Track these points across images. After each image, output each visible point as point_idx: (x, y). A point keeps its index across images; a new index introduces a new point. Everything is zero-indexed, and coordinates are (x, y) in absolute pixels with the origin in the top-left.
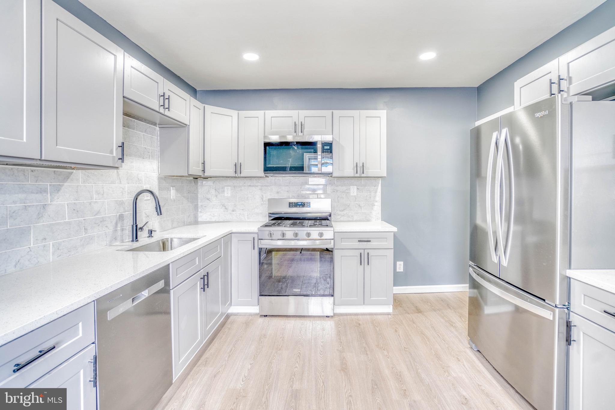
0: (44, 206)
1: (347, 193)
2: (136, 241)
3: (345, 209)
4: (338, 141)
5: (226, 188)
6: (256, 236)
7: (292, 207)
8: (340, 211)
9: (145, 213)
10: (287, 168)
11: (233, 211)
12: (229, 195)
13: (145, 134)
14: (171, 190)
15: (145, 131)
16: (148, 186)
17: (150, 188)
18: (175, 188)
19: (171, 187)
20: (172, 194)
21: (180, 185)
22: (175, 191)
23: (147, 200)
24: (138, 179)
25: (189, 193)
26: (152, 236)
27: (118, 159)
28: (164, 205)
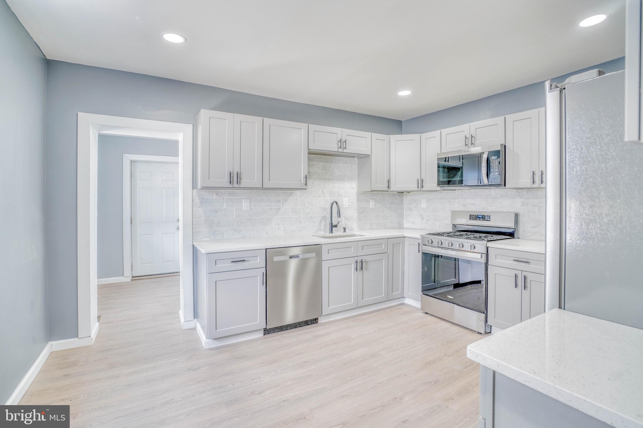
0: (279, 209)
1: (541, 207)
2: (332, 233)
3: (537, 226)
4: (512, 148)
5: (422, 200)
6: (420, 241)
7: (473, 220)
8: (531, 228)
9: (344, 216)
10: (456, 181)
11: (428, 220)
12: (425, 207)
13: (345, 165)
14: (370, 202)
15: (345, 163)
16: (347, 199)
17: (349, 200)
18: (374, 200)
19: (371, 200)
20: (372, 204)
21: (381, 198)
22: (374, 202)
23: (346, 208)
24: (339, 194)
25: (391, 204)
26: (345, 232)
27: (305, 184)
28: (362, 212)
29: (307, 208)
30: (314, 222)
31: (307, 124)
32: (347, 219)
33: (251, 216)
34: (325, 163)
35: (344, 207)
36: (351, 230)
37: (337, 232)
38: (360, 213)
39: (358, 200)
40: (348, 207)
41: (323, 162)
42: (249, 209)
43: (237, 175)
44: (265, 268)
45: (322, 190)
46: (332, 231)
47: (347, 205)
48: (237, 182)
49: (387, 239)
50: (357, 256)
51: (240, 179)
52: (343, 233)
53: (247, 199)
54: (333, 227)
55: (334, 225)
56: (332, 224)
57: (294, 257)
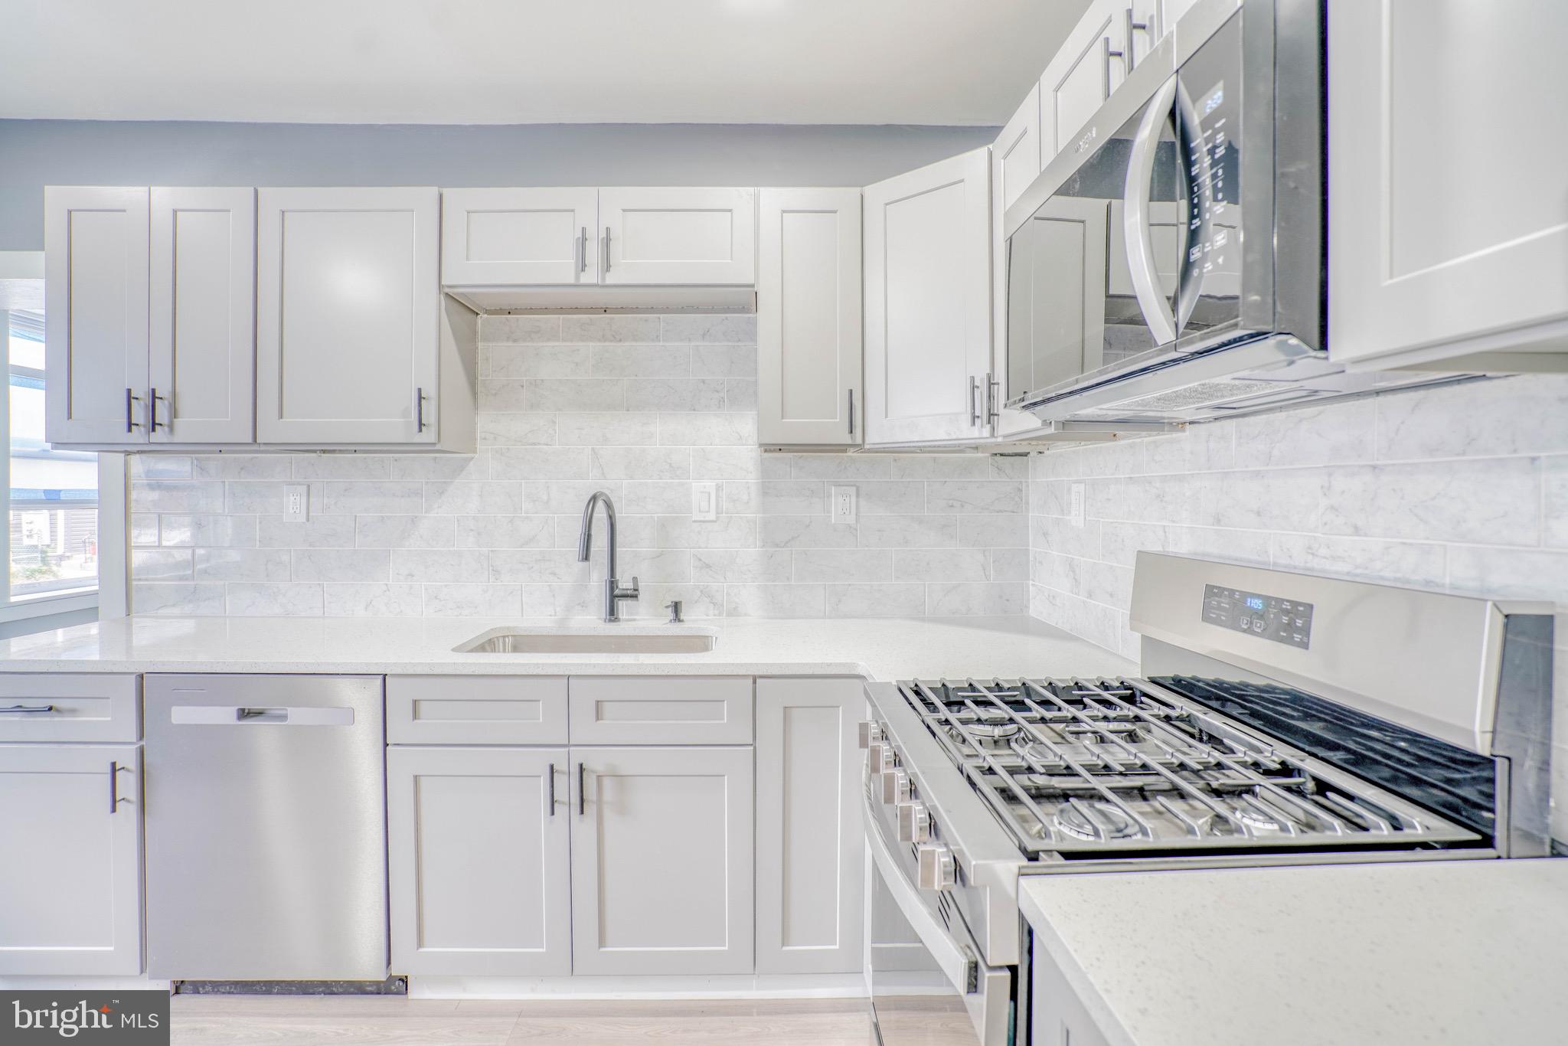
0: (413, 520)
2: (612, 621)
9: (694, 556)
11: (1090, 595)
13: (701, 343)
14: (829, 496)
15: (704, 335)
16: (710, 485)
17: (719, 488)
18: (854, 488)
19: (833, 488)
20: (839, 507)
21: (892, 480)
22: (854, 499)
23: (704, 522)
24: (670, 464)
25: (952, 506)
26: (680, 621)
27: (421, 424)
28: (789, 541)
29: (527, 518)
30: (554, 574)
31: (434, 191)
32: (708, 566)
33: (310, 545)
34: (607, 344)
35: (694, 519)
36: (729, 614)
37: (640, 618)
38: (777, 546)
39: (766, 490)
40: (712, 516)
41: (600, 341)
42: (304, 520)
43: (154, 397)
44: (134, 747)
45: (593, 449)
46: (612, 613)
47: (708, 512)
48: (154, 424)
49: (751, 681)
50: (568, 746)
51: (174, 413)
52: (669, 626)
53: (299, 484)
54: (616, 597)
55: (623, 589)
56: (612, 584)
57: (259, 713)
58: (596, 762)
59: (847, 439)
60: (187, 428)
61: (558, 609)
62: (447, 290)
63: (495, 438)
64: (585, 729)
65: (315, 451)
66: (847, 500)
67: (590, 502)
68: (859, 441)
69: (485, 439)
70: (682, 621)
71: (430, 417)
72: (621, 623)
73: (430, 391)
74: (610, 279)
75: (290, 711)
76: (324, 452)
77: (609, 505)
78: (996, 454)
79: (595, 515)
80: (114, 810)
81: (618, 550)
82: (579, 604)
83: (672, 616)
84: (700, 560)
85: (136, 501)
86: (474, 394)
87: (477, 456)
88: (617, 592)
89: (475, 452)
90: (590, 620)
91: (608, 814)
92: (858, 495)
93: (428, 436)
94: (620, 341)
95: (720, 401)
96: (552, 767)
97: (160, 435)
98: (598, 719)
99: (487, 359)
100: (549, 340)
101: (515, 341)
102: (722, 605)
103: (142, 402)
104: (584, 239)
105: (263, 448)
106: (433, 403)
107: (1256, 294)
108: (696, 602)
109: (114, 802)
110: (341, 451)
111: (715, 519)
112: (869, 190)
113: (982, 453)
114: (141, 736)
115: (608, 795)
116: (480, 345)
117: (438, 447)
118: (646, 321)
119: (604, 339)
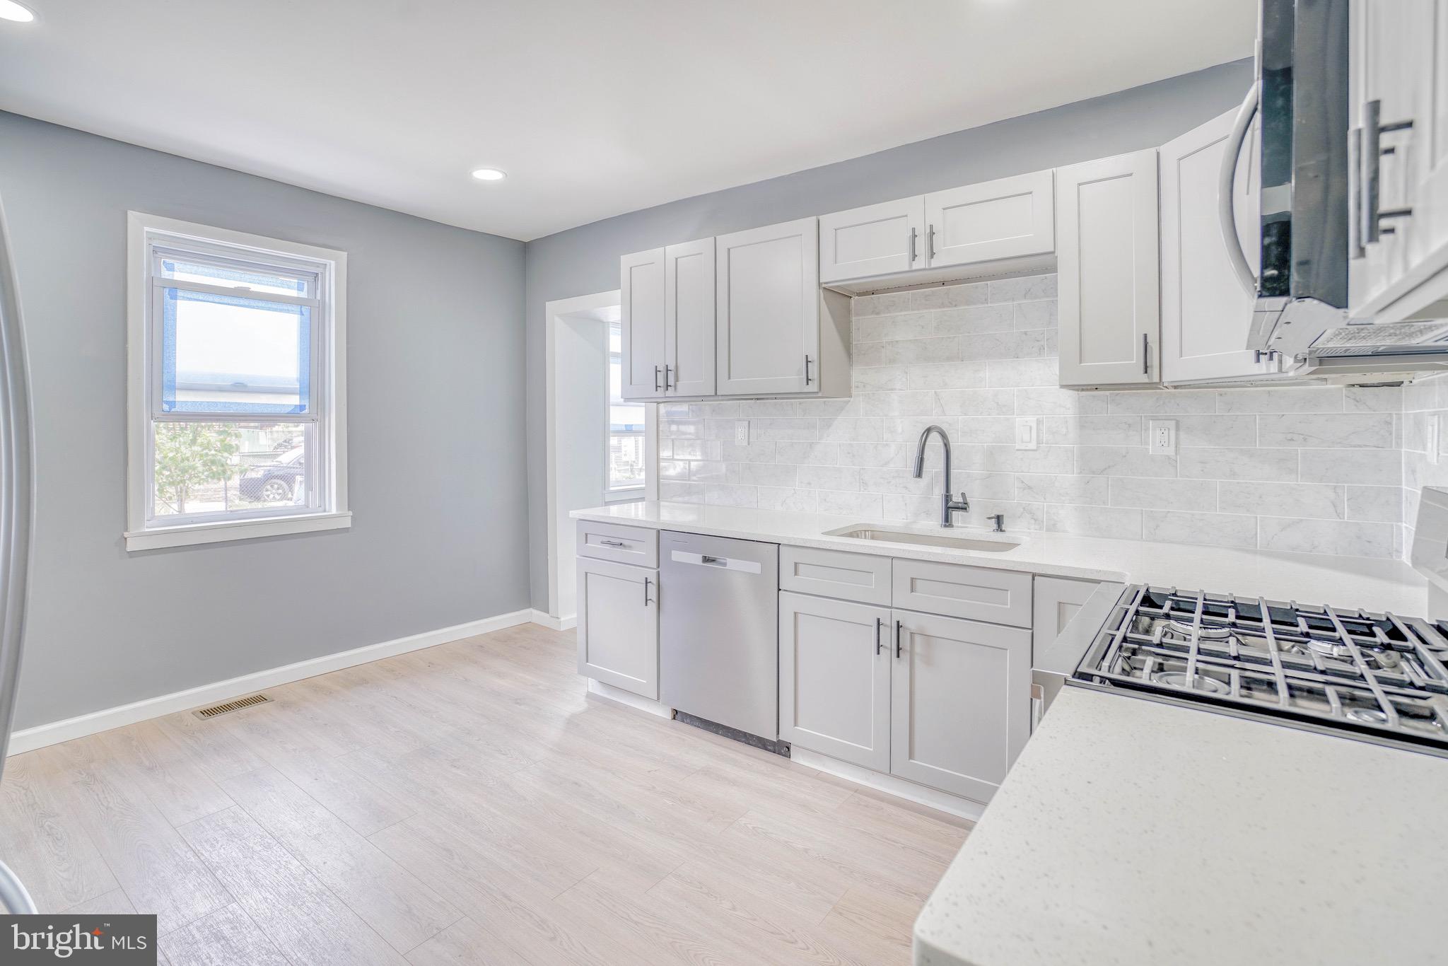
2: (947, 527)
9: (1017, 478)
13: (1022, 302)
14: (1147, 429)
15: (1025, 295)
16: (1032, 420)
17: (1039, 422)
18: (1174, 422)
19: (1151, 422)
20: (1158, 440)
21: (1217, 414)
22: (1173, 433)
23: (1026, 450)
24: (998, 403)
25: (1292, 440)
26: (1001, 531)
27: (808, 380)
28: (1106, 469)
29: (887, 445)
30: (906, 488)
31: (813, 219)
32: (1030, 488)
33: (752, 460)
34: (945, 309)
35: (1017, 448)
36: (1048, 530)
37: (972, 526)
38: (1094, 473)
39: (1084, 424)
40: (1033, 446)
41: (940, 307)
42: (747, 444)
43: (667, 370)
44: (655, 571)
45: (935, 392)
46: (947, 521)
47: (1030, 442)
48: (667, 386)
49: (1030, 577)
50: (891, 607)
51: (677, 379)
52: (992, 534)
53: (744, 420)
54: (952, 508)
55: (956, 503)
56: (948, 497)
57: (713, 561)
58: (910, 622)
59: (1144, 379)
60: (684, 387)
61: (909, 515)
62: (824, 286)
63: (864, 386)
64: (903, 598)
65: (752, 399)
66: (1166, 433)
67: (923, 434)
68: (1156, 379)
69: (857, 387)
70: (1004, 531)
71: (814, 373)
72: (954, 528)
73: (814, 356)
74: (935, 263)
75: (729, 561)
76: (758, 399)
77: (944, 436)
78: (1354, 385)
79: (927, 443)
80: (646, 605)
81: (953, 472)
82: (924, 512)
83: (995, 526)
84: (1023, 482)
85: (662, 431)
86: (849, 354)
87: (852, 399)
88: (950, 504)
89: (851, 397)
90: (932, 524)
91: (918, 662)
92: (1178, 428)
93: (813, 387)
94: (956, 306)
95: (1040, 349)
96: (879, 620)
97: (670, 392)
98: (912, 591)
99: (858, 329)
100: (901, 310)
101: (878, 314)
102: (1043, 522)
103: (662, 373)
104: (915, 236)
105: (720, 398)
106: (816, 363)
107: (1274, 269)
108: (1019, 517)
109: (647, 600)
110: (767, 399)
111: (1035, 448)
112: (1163, 149)
113: (1332, 384)
114: (658, 567)
115: (918, 649)
116: (854, 319)
117: (820, 395)
118: (977, 288)
119: (943, 305)
